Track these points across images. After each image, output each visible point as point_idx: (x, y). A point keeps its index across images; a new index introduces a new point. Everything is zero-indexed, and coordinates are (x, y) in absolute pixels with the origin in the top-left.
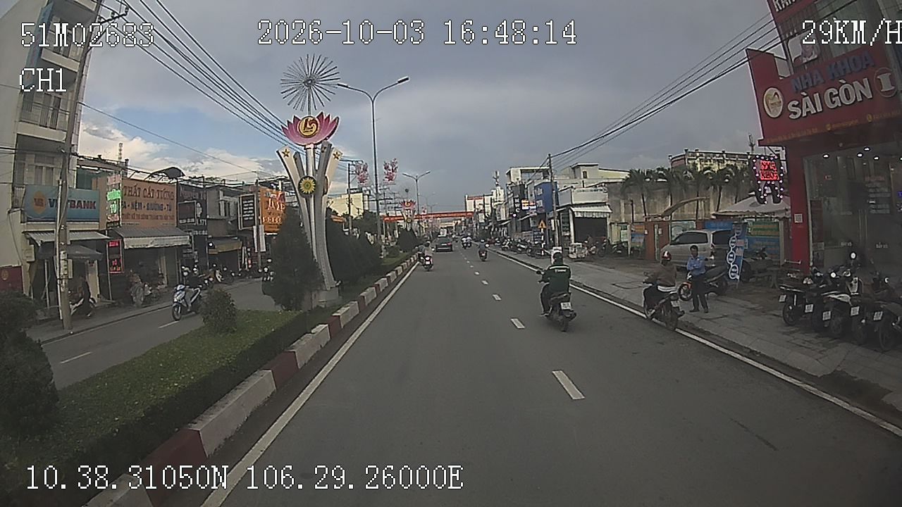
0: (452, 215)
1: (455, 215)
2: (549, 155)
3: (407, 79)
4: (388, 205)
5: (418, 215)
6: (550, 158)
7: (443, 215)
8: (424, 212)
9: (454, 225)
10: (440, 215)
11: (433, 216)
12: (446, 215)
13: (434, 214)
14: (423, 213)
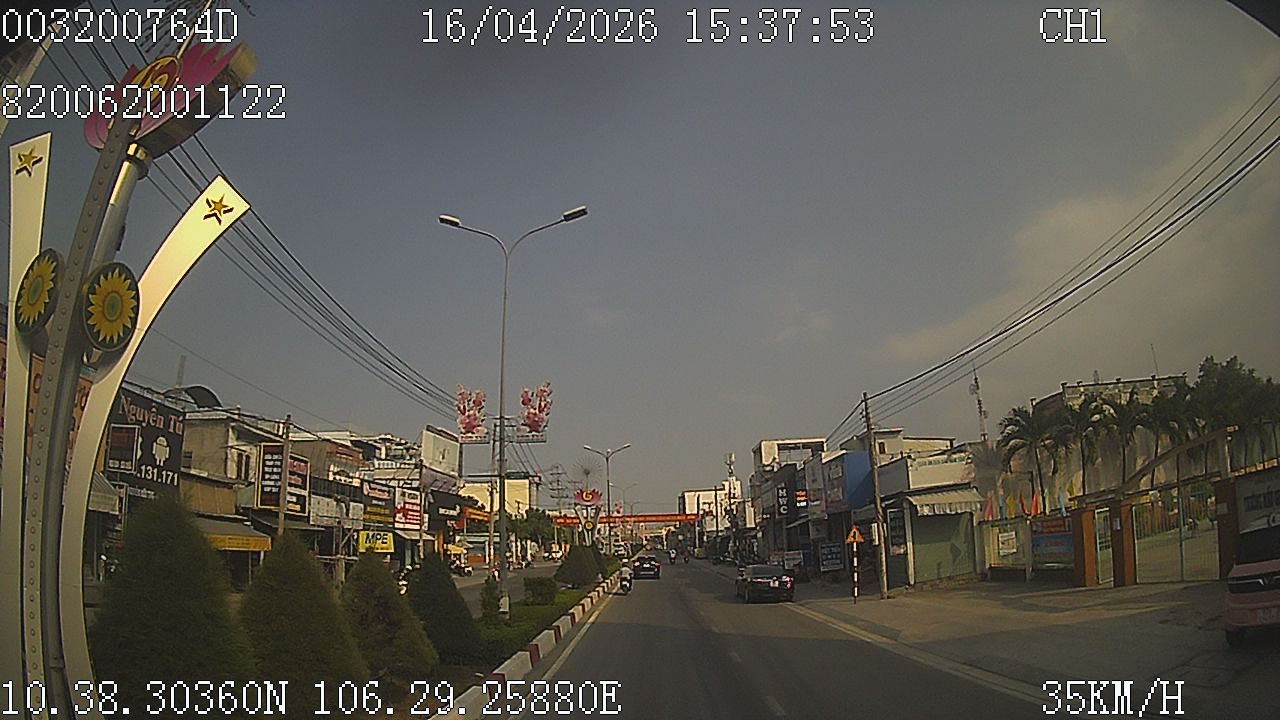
0: (664, 518)
1: (668, 518)
2: (865, 394)
3: (583, 212)
4: (563, 499)
5: (609, 517)
6: (865, 400)
7: (648, 519)
8: (619, 512)
9: (664, 533)
10: (645, 518)
11: (633, 519)
12: (654, 519)
13: (635, 516)
14: (615, 514)
